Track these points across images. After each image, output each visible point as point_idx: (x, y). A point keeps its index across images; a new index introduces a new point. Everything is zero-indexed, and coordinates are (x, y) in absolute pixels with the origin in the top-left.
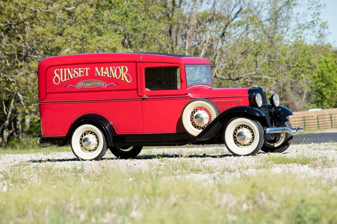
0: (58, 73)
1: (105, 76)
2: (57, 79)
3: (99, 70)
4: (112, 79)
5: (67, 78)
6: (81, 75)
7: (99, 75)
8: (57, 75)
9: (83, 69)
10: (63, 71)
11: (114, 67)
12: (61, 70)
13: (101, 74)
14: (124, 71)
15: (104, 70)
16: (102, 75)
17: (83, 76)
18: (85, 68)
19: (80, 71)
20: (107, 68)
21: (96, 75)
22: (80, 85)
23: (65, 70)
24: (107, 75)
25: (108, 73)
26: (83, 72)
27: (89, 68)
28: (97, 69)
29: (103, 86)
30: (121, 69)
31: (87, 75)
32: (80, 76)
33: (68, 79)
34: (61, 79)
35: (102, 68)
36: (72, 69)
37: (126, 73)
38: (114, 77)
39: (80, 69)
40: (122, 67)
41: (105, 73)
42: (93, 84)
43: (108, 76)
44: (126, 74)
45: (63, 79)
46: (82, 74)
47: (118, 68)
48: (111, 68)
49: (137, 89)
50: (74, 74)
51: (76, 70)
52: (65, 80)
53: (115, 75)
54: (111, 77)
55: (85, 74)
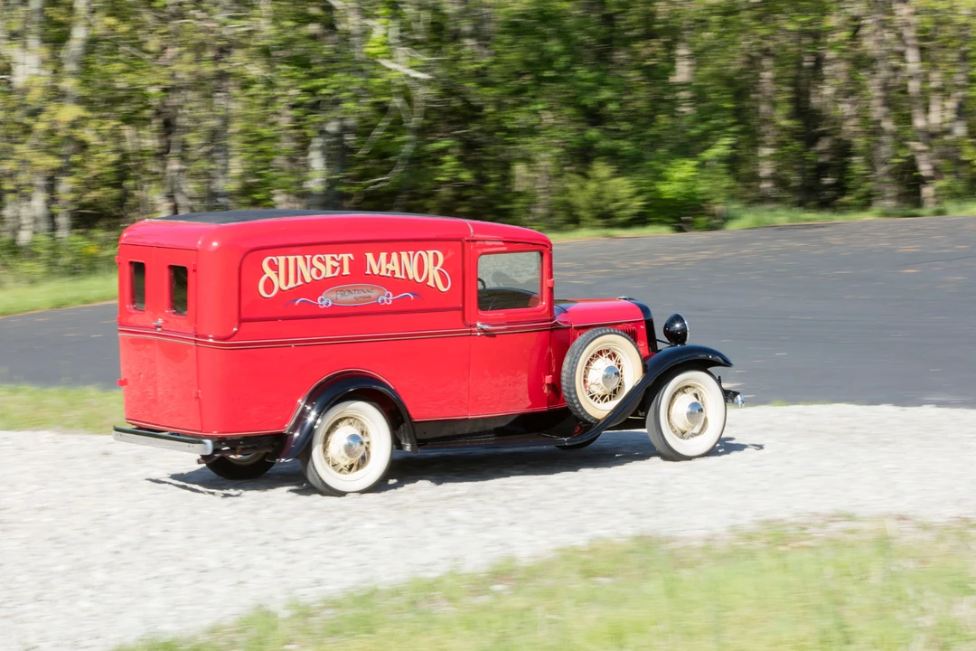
0: (274, 267)
1: (389, 275)
2: (269, 285)
3: (377, 258)
4: (408, 284)
5: (296, 281)
6: (333, 272)
7: (376, 272)
8: (269, 273)
9: (335, 256)
10: (287, 261)
11: (411, 253)
12: (282, 259)
13: (380, 270)
14: (435, 263)
15: (388, 260)
16: (383, 273)
17: (336, 274)
18: (341, 256)
19: (330, 263)
20: (394, 255)
21: (368, 272)
22: (326, 300)
23: (291, 259)
24: (393, 272)
25: (396, 268)
26: (336, 264)
27: (351, 256)
28: (370, 256)
29: (383, 301)
30: (428, 257)
31: (346, 272)
32: (329, 274)
33: (300, 283)
34: (279, 283)
35: (383, 256)
36: (308, 257)
37: (438, 267)
38: (411, 278)
39: (328, 257)
40: (431, 253)
41: (390, 267)
42: (359, 295)
43: (397, 275)
44: (439, 271)
45: (287, 282)
46: (334, 269)
47: (420, 255)
48: (404, 254)
49: (463, 309)
50: (314, 270)
51: (319, 260)
52: (292, 284)
53: (413, 273)
54: (403, 277)
55: (342, 270)
